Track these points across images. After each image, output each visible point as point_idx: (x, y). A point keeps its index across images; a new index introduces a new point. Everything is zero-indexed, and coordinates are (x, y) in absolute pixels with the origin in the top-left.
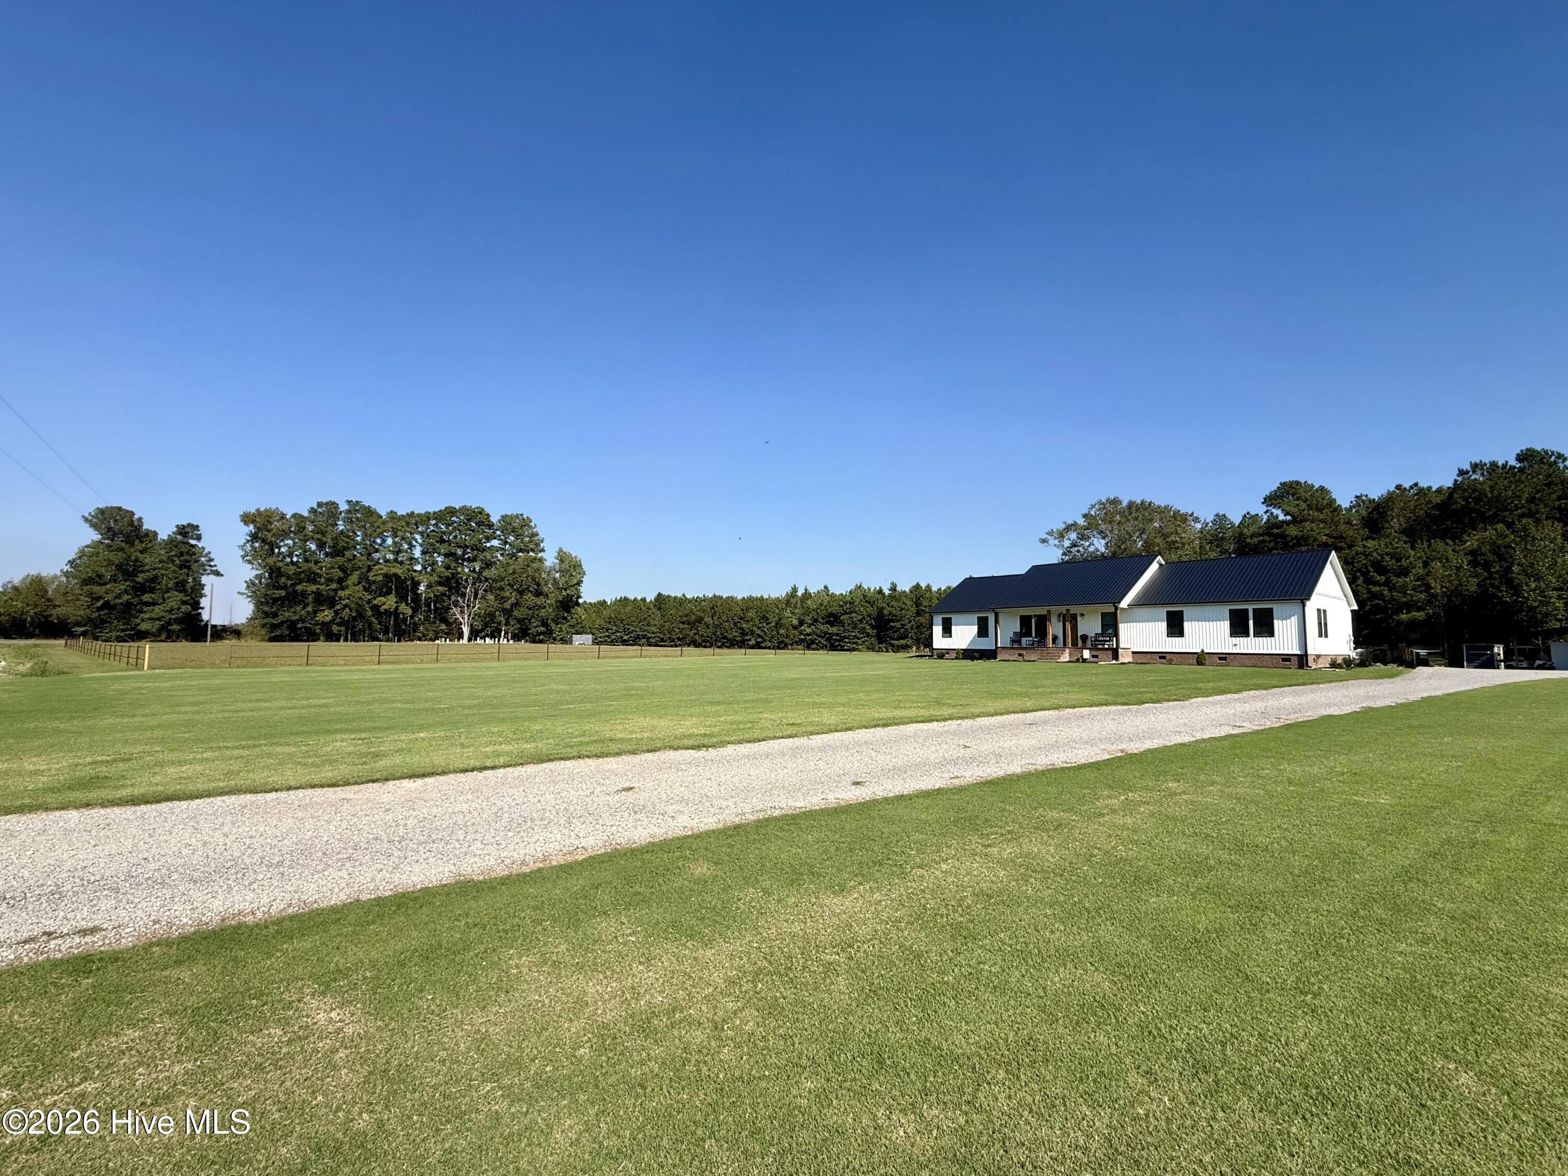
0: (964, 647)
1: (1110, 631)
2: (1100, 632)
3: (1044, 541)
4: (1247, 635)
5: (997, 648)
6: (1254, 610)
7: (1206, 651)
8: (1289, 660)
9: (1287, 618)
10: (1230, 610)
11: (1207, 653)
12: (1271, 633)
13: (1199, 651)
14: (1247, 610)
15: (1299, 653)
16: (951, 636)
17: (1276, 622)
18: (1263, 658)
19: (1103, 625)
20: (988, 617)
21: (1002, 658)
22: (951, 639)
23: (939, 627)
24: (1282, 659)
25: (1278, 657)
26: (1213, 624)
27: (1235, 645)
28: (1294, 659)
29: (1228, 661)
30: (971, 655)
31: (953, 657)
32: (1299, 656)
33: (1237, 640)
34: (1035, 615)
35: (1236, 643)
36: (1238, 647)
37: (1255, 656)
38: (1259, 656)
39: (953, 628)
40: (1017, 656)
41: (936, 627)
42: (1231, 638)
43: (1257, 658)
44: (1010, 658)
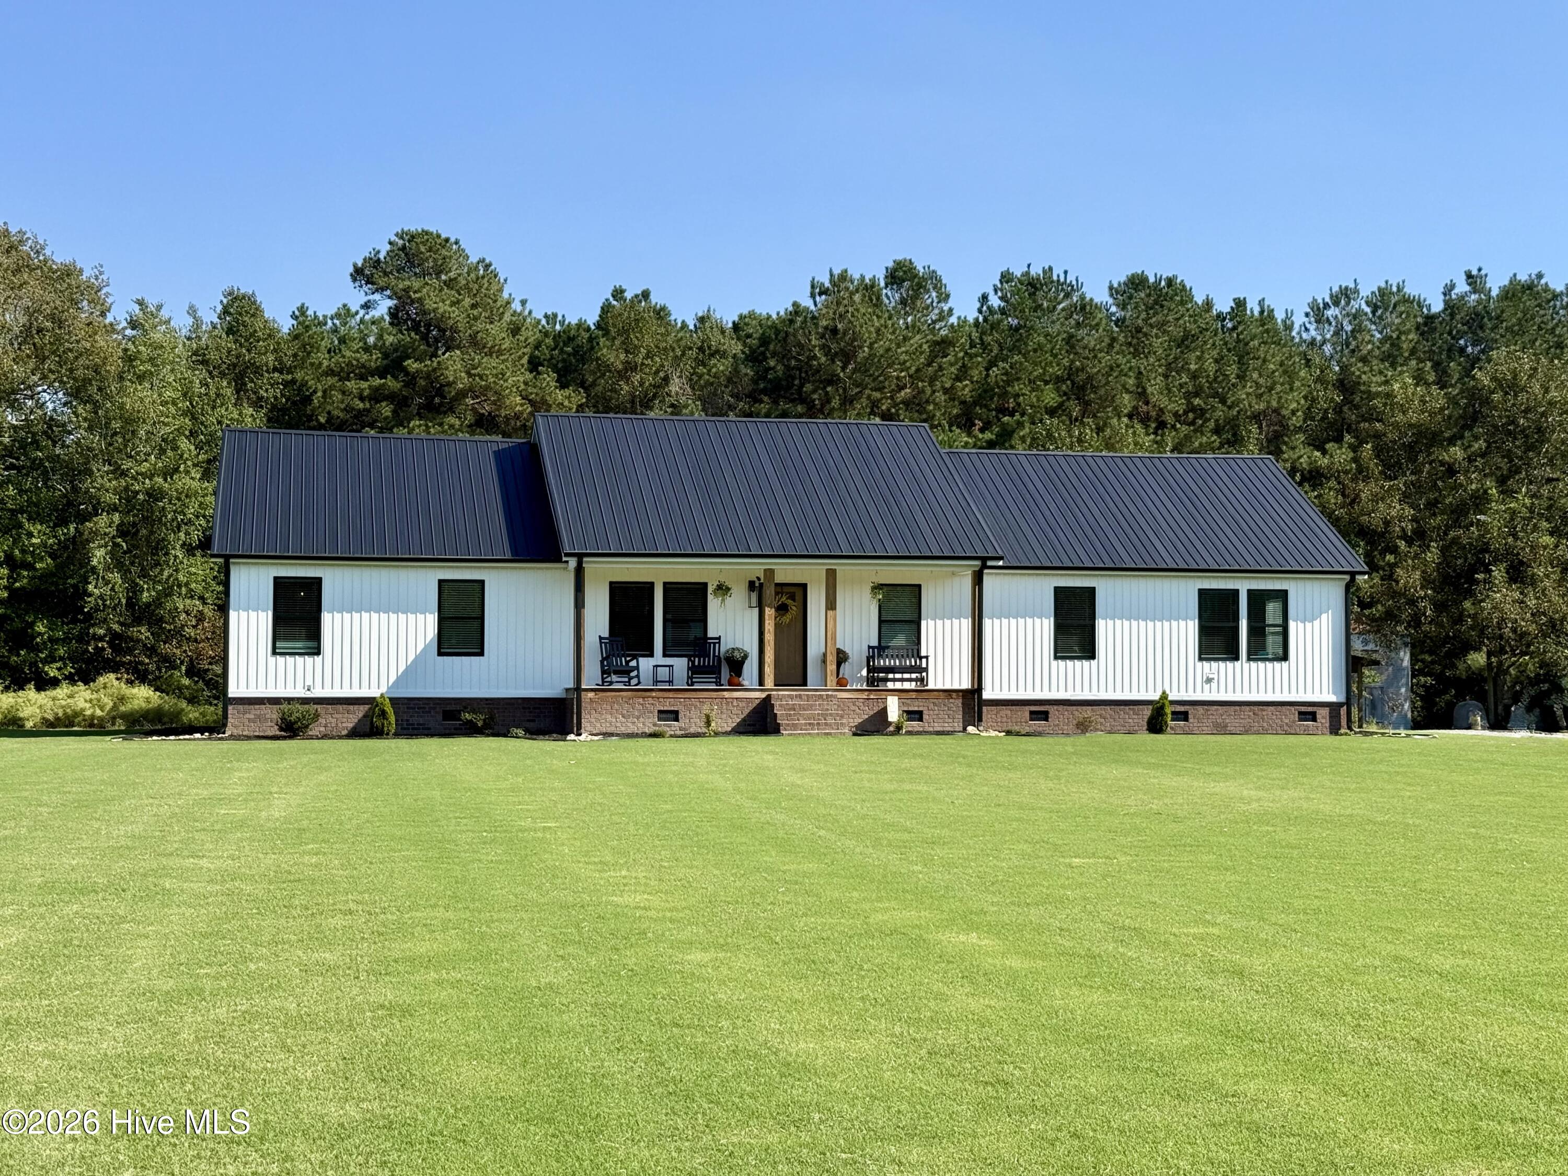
0: (374, 692)
1: (900, 641)
2: (875, 643)
4: (1234, 655)
6: (1250, 592)
8: (1313, 717)
9: (1311, 617)
12: (1282, 653)
14: (1236, 592)
15: (1332, 698)
16: (316, 651)
17: (1293, 625)
18: (1264, 713)
19: (881, 622)
20: (482, 583)
21: (599, 728)
22: (318, 659)
23: (262, 615)
24: (1300, 713)
25: (1292, 708)
26: (1162, 628)
27: (1209, 680)
28: (1323, 714)
29: (1191, 720)
30: (408, 720)
31: (322, 729)
32: (1333, 707)
33: (1211, 667)
34: (665, 584)
35: (1211, 676)
36: (1214, 685)
37: (1248, 708)
38: (1256, 708)
39: (327, 618)
40: (650, 720)
41: (243, 614)
42: (1199, 664)
43: (1251, 714)
44: (632, 729)
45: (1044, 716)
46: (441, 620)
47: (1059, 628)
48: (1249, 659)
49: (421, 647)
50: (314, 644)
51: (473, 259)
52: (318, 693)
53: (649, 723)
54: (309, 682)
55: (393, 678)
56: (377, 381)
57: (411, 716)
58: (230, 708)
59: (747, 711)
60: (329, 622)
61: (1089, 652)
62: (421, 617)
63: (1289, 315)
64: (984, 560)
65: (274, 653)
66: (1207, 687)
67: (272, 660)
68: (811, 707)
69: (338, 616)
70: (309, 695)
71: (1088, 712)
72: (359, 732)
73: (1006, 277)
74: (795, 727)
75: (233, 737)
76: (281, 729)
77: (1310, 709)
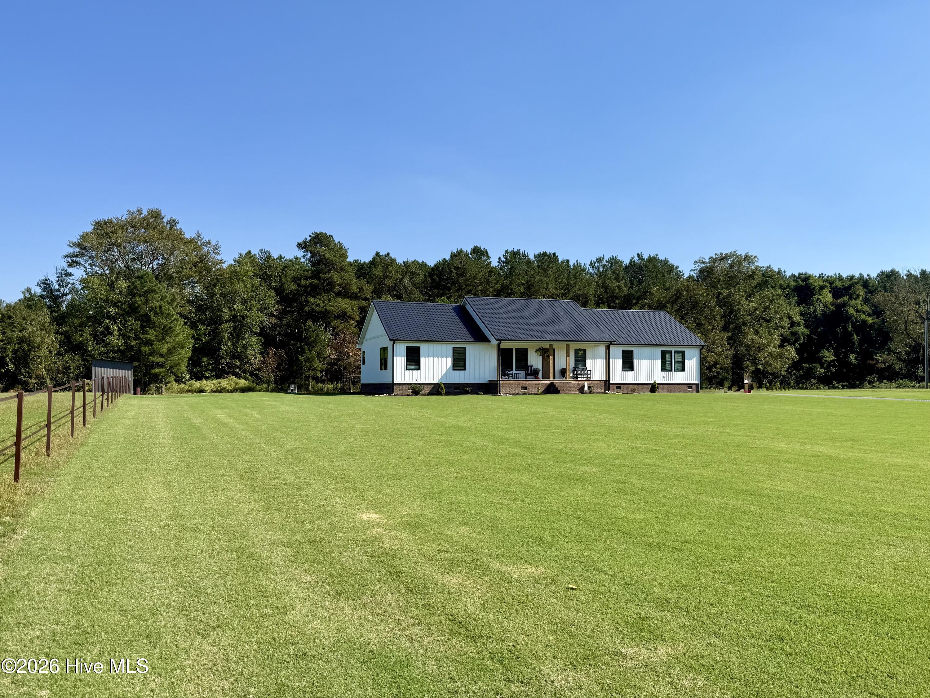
0: (436, 381)
1: (581, 366)
2: (574, 367)
4: (670, 370)
6: (674, 351)
8: (691, 388)
9: (690, 359)
10: (661, 352)
12: (683, 369)
14: (671, 351)
15: (697, 382)
16: (418, 369)
17: (686, 361)
18: (679, 387)
19: (575, 360)
20: (465, 348)
21: (505, 392)
22: (419, 371)
23: (403, 358)
24: (688, 387)
25: (686, 385)
26: (651, 362)
27: (664, 377)
28: (694, 387)
29: (661, 389)
32: (697, 385)
33: (665, 374)
34: (516, 349)
36: (665, 379)
37: (674, 385)
38: (677, 385)
39: (421, 359)
41: (398, 358)
42: (661, 373)
43: (675, 387)
44: (514, 392)
45: (620, 388)
46: (454, 360)
47: (624, 363)
48: (674, 371)
49: (448, 367)
50: (417, 367)
51: (336, 242)
52: (419, 382)
53: (518, 390)
54: (416, 378)
55: (440, 377)
56: (311, 281)
59: (545, 387)
60: (422, 360)
61: (632, 369)
62: (448, 359)
63: (585, 265)
64: (611, 342)
65: (407, 369)
66: (663, 379)
67: (406, 371)
68: (566, 385)
69: (424, 358)
70: (416, 382)
71: (635, 387)
72: (430, 394)
73: (507, 252)
74: (564, 391)
75: (395, 395)
76: (412, 392)
77: (691, 385)
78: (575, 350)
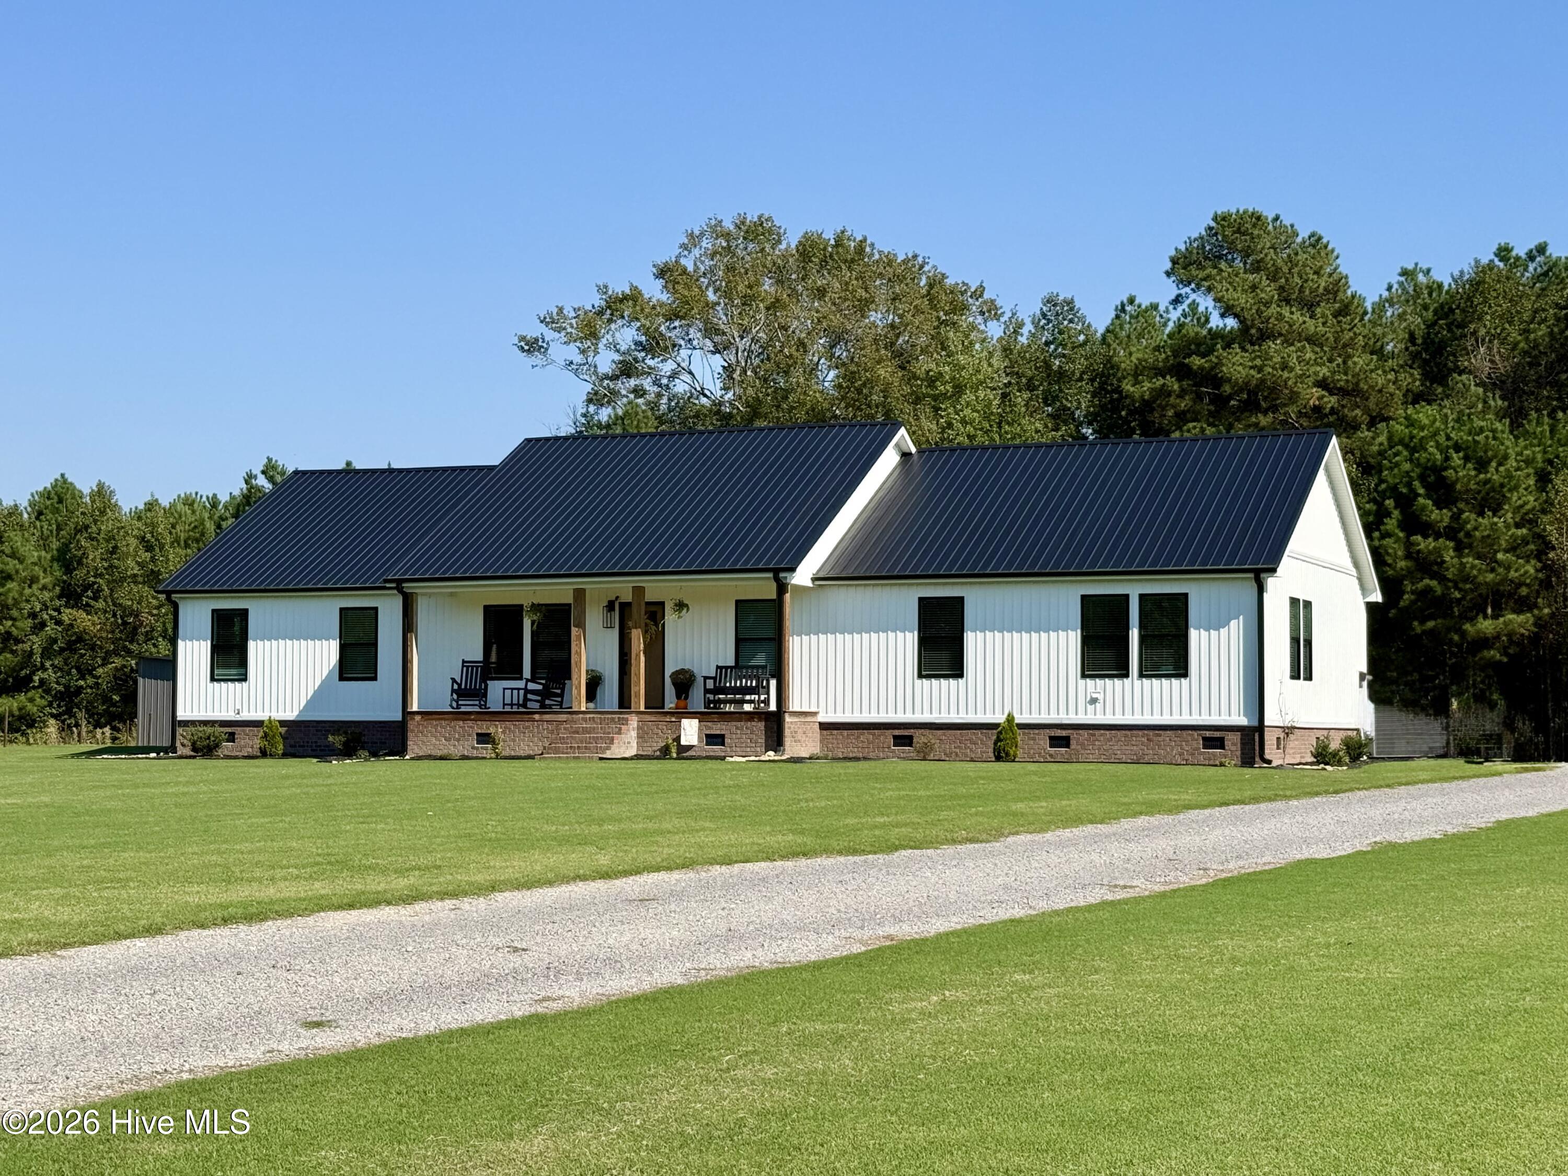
0: (291, 715)
1: (760, 660)
2: (731, 662)
3: (532, 346)
4: (1123, 671)
5: (406, 713)
6: (1142, 597)
7: (1019, 719)
8: (1218, 743)
9: (1218, 624)
10: (1084, 597)
11: (1022, 726)
12: (1181, 669)
13: (1000, 718)
14: (1126, 597)
15: (1243, 721)
16: (243, 678)
17: (1193, 634)
18: (1160, 739)
19: (739, 640)
20: (376, 609)
21: (425, 750)
22: (245, 684)
23: (201, 645)
24: (1205, 739)
25: (1195, 734)
26: (1039, 640)
27: (1094, 701)
28: (1233, 741)
29: (1072, 747)
30: (316, 742)
31: (250, 750)
32: (1245, 732)
33: (1095, 686)
34: (536, 607)
35: (1094, 696)
36: (1099, 706)
37: (1140, 733)
38: (1151, 733)
39: (252, 646)
40: (469, 743)
41: (187, 644)
42: (1082, 682)
43: (1144, 739)
44: (453, 752)
45: (909, 741)
46: (343, 648)
47: (925, 643)
48: (1141, 675)
49: (326, 671)
50: (242, 671)
52: (245, 716)
53: (468, 745)
54: (238, 706)
55: (303, 703)
57: (319, 739)
58: (180, 730)
60: (255, 650)
61: (956, 669)
62: (326, 644)
64: (776, 571)
65: (213, 679)
66: (1090, 708)
67: (210, 685)
69: (260, 643)
70: (238, 718)
75: (177, 757)
77: (1217, 734)
78: (737, 602)
